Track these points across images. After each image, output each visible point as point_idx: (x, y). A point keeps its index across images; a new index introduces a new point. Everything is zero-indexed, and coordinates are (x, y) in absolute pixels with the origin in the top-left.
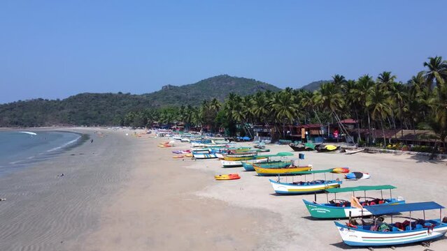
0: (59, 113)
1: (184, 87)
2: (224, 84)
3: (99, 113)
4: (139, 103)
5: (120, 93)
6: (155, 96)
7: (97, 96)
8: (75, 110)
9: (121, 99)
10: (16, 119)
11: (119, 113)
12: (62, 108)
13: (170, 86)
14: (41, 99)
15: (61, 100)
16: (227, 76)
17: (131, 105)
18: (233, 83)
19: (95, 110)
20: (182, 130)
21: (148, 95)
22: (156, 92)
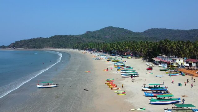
0: (48, 43)
1: (94, 32)
2: (111, 30)
3: (63, 43)
4: (78, 39)
5: (70, 35)
6: (83, 36)
7: (62, 36)
8: (54, 42)
9: (70, 37)
10: (34, 46)
11: (71, 43)
12: (49, 41)
13: (89, 31)
14: (41, 38)
15: (48, 38)
16: (112, 27)
17: (74, 40)
18: (115, 30)
19: (61, 42)
20: (96, 51)
21: (81, 35)
22: (83, 34)
